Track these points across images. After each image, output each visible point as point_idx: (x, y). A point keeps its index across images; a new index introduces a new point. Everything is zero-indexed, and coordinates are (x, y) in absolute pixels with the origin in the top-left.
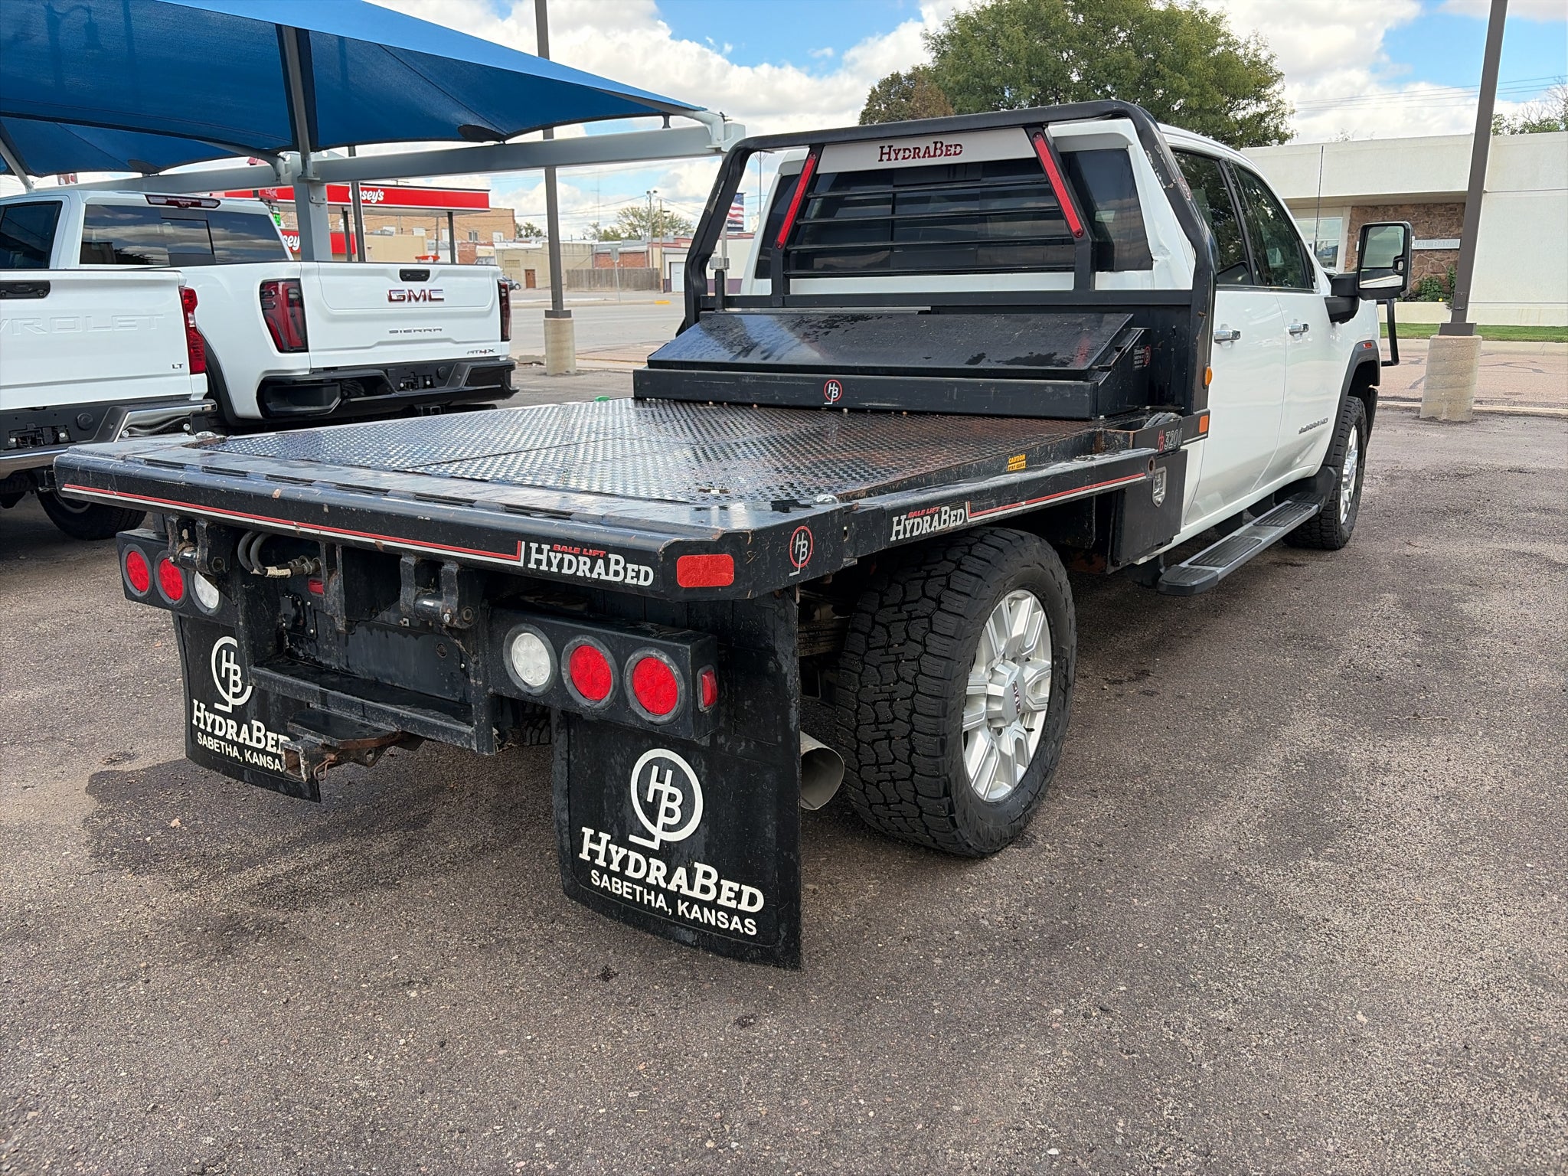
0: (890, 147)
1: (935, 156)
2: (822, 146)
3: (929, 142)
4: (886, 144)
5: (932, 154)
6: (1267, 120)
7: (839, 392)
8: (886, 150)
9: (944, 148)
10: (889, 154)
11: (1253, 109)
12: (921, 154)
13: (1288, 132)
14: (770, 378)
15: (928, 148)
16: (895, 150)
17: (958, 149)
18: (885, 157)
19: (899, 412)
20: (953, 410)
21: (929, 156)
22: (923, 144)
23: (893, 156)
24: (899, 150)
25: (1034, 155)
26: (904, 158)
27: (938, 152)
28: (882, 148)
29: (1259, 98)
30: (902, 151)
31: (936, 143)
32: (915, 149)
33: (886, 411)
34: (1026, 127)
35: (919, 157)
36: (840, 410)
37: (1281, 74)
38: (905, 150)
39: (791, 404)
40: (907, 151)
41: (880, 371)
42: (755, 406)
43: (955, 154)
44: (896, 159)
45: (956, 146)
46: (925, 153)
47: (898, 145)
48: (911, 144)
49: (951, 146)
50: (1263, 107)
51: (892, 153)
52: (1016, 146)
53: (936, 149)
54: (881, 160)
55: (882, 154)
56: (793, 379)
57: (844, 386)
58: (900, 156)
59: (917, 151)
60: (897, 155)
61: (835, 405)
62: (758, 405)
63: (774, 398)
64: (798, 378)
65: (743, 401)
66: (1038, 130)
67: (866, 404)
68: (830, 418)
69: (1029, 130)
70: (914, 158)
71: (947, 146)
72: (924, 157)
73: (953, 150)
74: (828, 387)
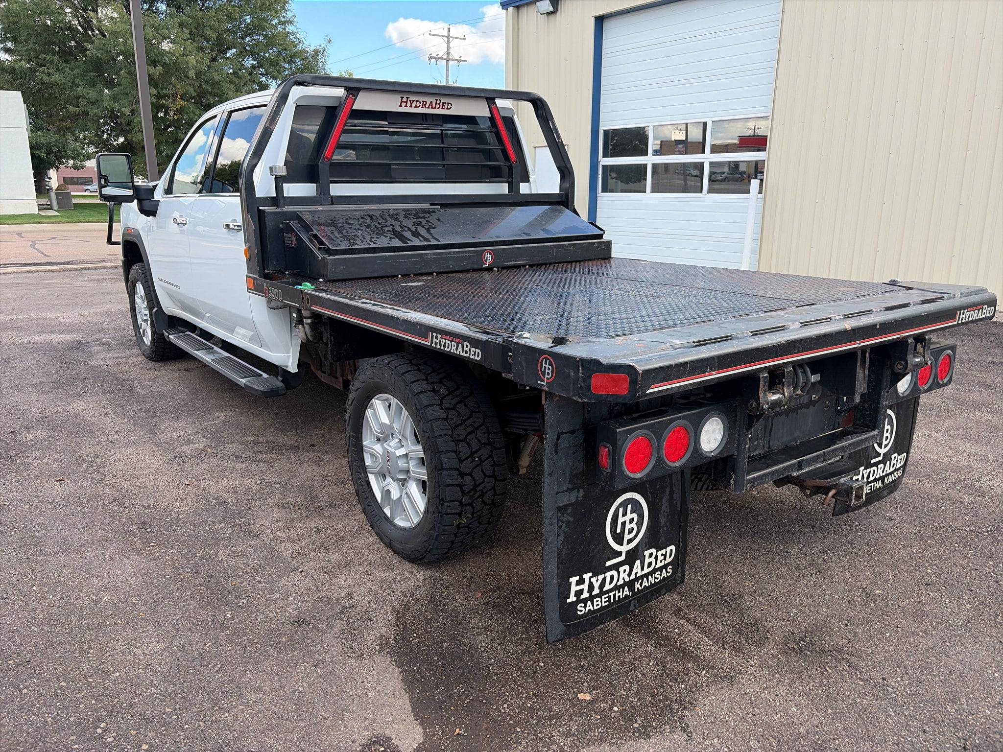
0: (408, 98)
1: (435, 108)
2: (359, 90)
4: (405, 96)
5: (434, 107)
7: (492, 258)
8: (404, 100)
9: (441, 104)
10: (406, 102)
12: (427, 106)
14: (445, 253)
15: (431, 102)
16: (410, 101)
17: (449, 106)
18: (403, 104)
19: (524, 266)
20: (554, 261)
21: (432, 108)
22: (428, 100)
23: (409, 104)
24: (413, 101)
25: (491, 116)
26: (416, 107)
27: (438, 106)
28: (402, 98)
30: (415, 102)
31: (437, 100)
32: (423, 102)
33: (518, 267)
34: (487, 98)
35: (426, 107)
36: (492, 269)
38: (417, 101)
39: (461, 269)
40: (418, 103)
42: (435, 274)
43: (447, 109)
44: (411, 106)
45: (448, 103)
46: (429, 105)
47: (412, 97)
48: (421, 98)
49: (445, 103)
51: (409, 102)
53: (436, 104)
54: (401, 106)
55: (402, 102)
56: (462, 252)
57: (495, 254)
58: (414, 104)
59: (425, 103)
60: (411, 104)
61: (490, 267)
62: (437, 273)
63: (449, 266)
64: (466, 252)
65: (426, 271)
66: (493, 101)
67: (509, 264)
68: (487, 276)
69: (489, 101)
70: (422, 107)
71: (443, 103)
72: (428, 108)
73: (446, 106)
74: (485, 255)
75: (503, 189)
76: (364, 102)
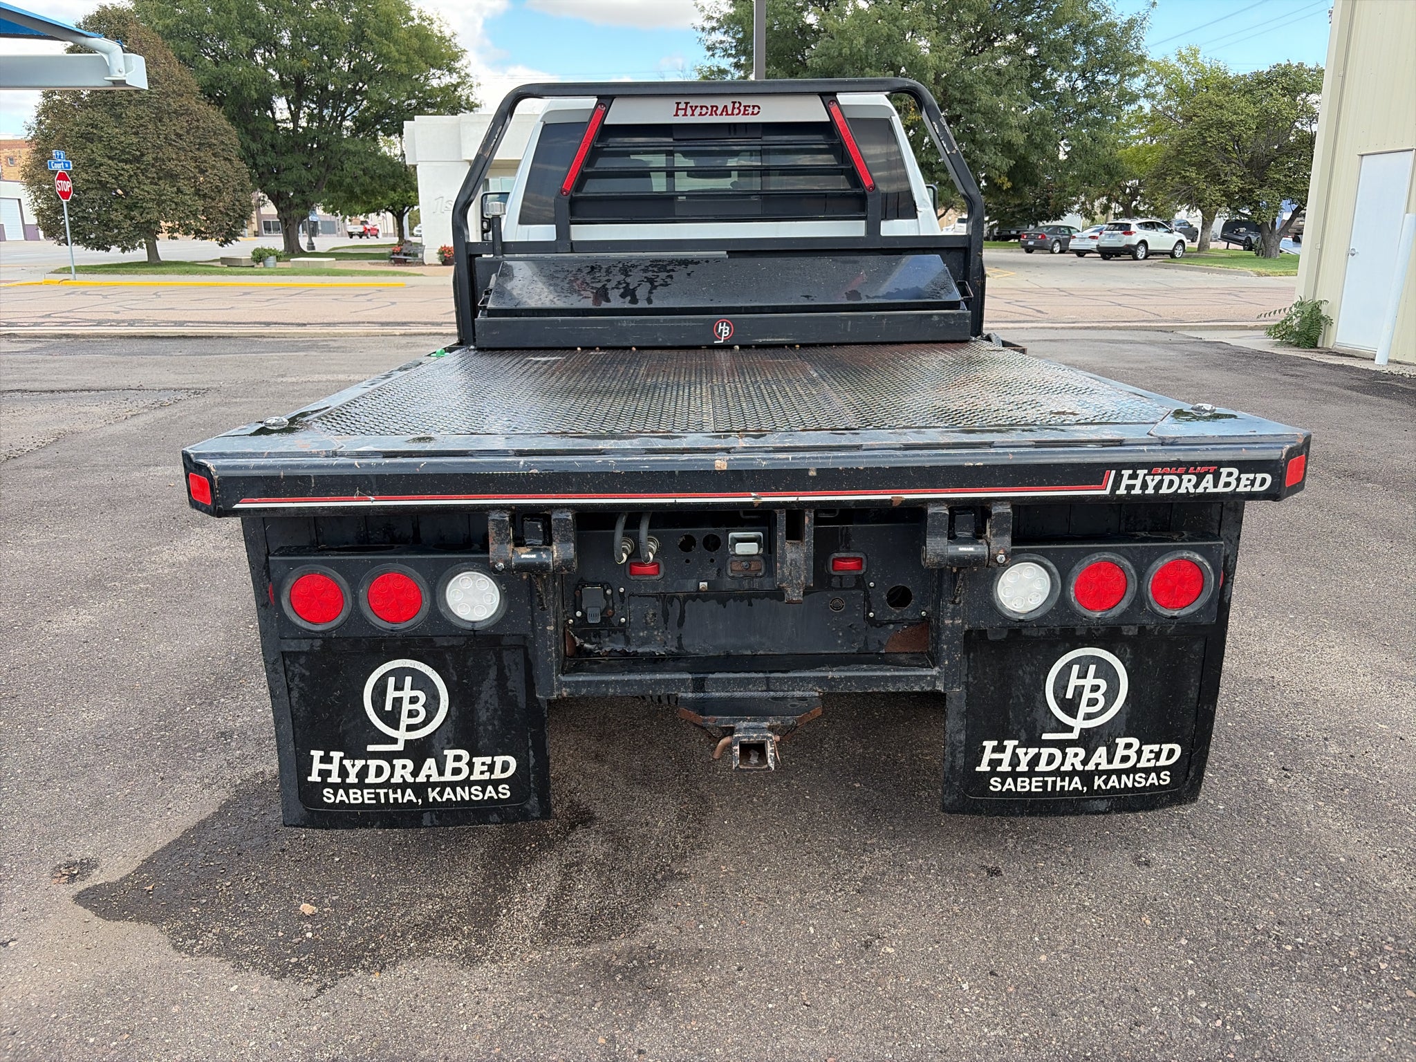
0: (687, 104)
1: (732, 114)
2: (612, 97)
3: (728, 102)
4: (683, 101)
5: (730, 112)
6: (459, 89)
7: (730, 331)
8: (682, 106)
9: (742, 108)
10: (685, 109)
11: (448, 79)
12: (719, 112)
13: (477, 102)
14: (652, 321)
15: (726, 107)
16: (691, 107)
17: (756, 110)
18: (681, 113)
19: (792, 346)
20: (847, 340)
21: (727, 114)
22: (720, 103)
23: (689, 111)
24: (696, 107)
25: (827, 119)
26: (701, 114)
27: (736, 111)
28: (678, 104)
29: (451, 70)
30: (699, 108)
31: (734, 103)
32: (712, 107)
33: (780, 346)
34: (821, 95)
35: (716, 115)
36: (731, 347)
37: (464, 51)
38: (702, 107)
39: (676, 344)
40: (704, 109)
41: (766, 310)
42: (634, 349)
43: (753, 114)
44: (693, 115)
45: (754, 107)
46: (723, 111)
47: (694, 102)
48: (709, 102)
49: (749, 107)
50: (454, 79)
51: (689, 109)
52: (811, 111)
53: (734, 108)
54: (677, 115)
55: (678, 109)
56: (680, 321)
57: (735, 325)
58: (697, 111)
59: (715, 109)
60: (693, 111)
61: (727, 344)
62: (637, 348)
63: (657, 339)
64: (685, 320)
65: (620, 344)
66: (832, 98)
67: (760, 341)
68: (722, 356)
69: (824, 98)
70: (711, 114)
71: (745, 107)
72: (721, 114)
73: (750, 110)
74: (718, 327)
75: (854, 229)
76: (620, 114)
